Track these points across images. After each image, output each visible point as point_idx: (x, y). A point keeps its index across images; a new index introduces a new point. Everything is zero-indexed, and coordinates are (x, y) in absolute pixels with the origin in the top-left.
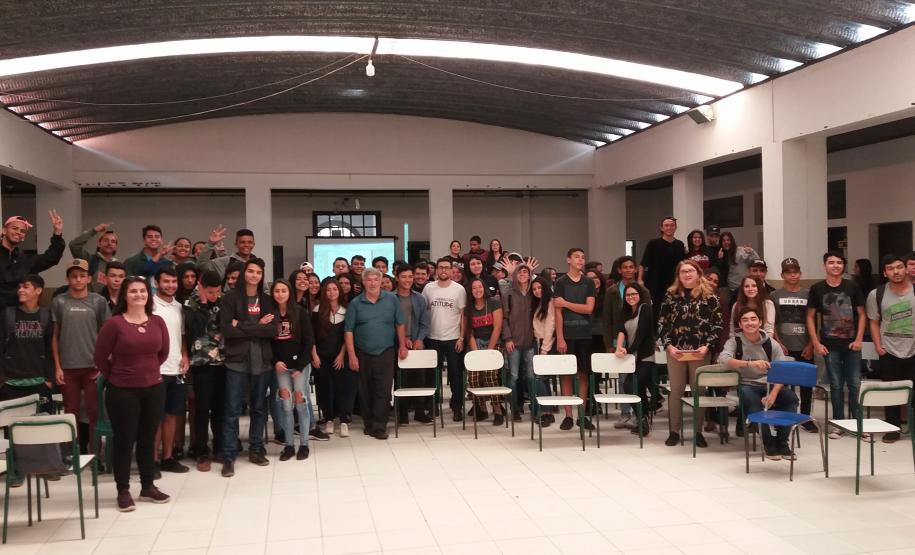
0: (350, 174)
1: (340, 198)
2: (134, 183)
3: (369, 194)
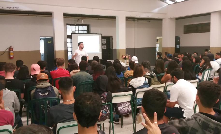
0: (92, 9)
1: (76, 19)
2: (8, 7)
3: (86, 18)
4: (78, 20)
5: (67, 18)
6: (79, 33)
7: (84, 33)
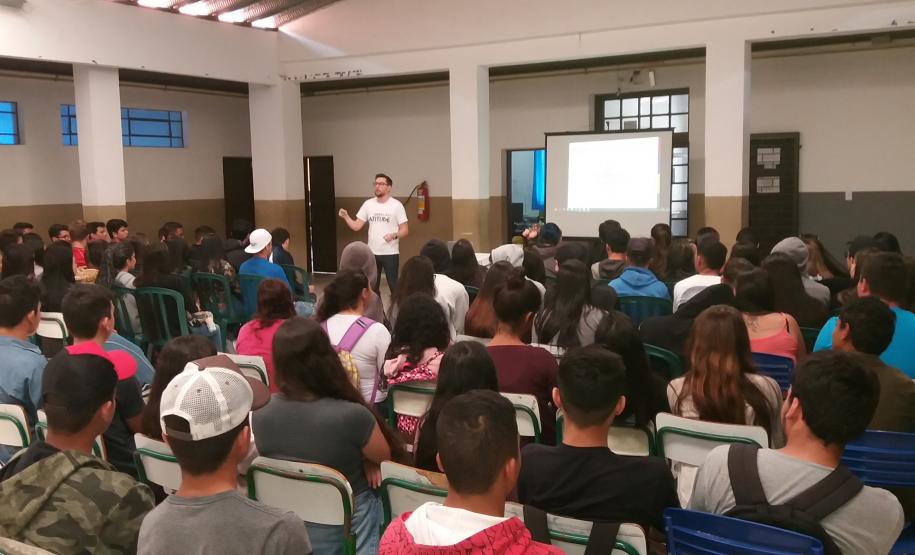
1: (627, 72)
2: (337, 73)
3: (667, 62)
4: (637, 73)
5: (590, 75)
6: (650, 130)
7: (654, 127)
